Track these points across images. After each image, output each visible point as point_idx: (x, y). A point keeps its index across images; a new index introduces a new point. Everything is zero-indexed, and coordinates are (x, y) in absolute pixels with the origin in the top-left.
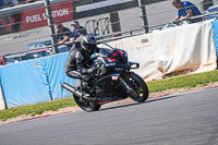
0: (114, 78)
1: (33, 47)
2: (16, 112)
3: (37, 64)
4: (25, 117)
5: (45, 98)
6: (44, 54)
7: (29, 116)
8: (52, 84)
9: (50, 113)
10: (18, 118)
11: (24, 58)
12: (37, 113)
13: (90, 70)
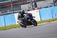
0: (29, 20)
1: (48, 5)
2: (44, 22)
3: (49, 9)
4: (46, 23)
5: (51, 18)
6: (51, 6)
7: (47, 23)
8: (53, 14)
9: (52, 22)
10: (44, 23)
11: (46, 7)
12: (49, 22)
13: (23, 18)
